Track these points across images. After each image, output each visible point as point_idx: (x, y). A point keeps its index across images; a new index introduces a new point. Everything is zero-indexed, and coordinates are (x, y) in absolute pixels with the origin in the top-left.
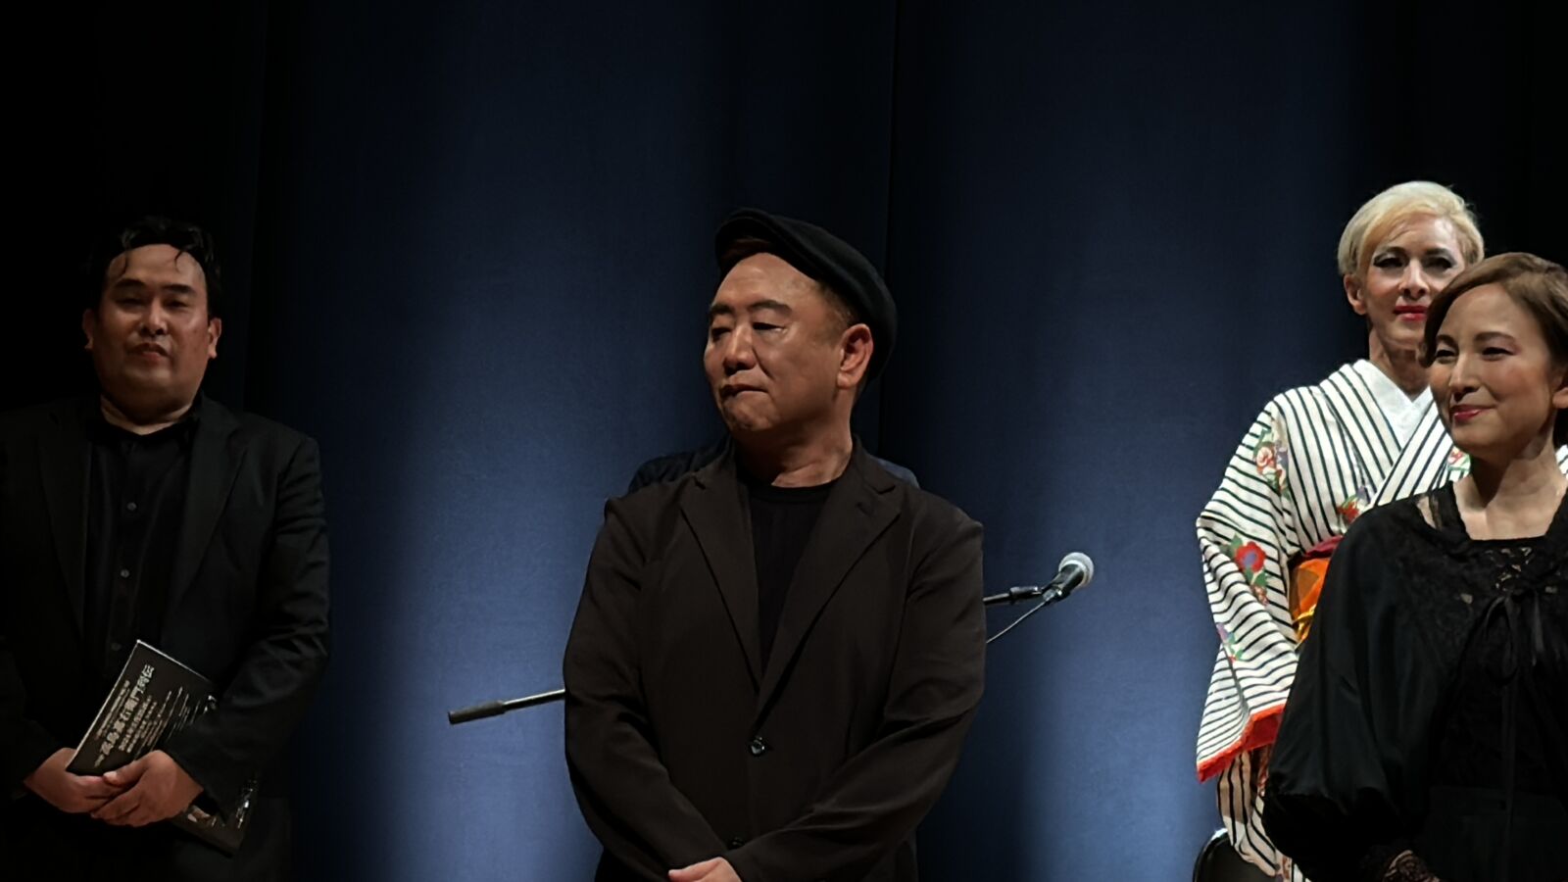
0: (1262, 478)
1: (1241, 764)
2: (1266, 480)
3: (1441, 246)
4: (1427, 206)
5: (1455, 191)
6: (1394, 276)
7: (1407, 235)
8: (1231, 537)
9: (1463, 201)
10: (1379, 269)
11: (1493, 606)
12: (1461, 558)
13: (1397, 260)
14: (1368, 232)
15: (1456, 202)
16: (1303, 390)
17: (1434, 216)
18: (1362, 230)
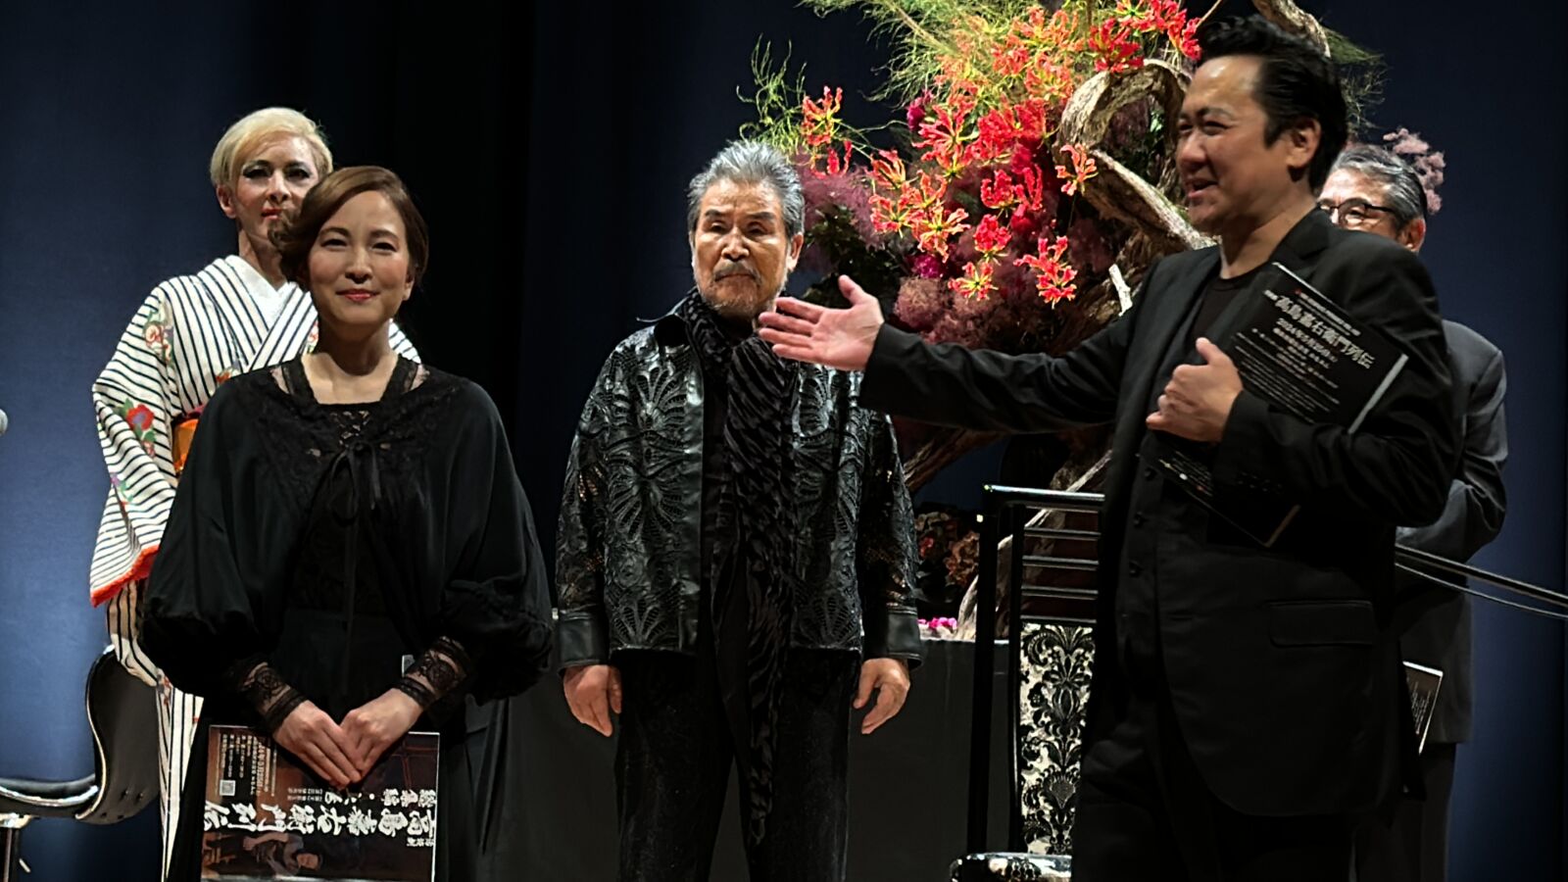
0: (150, 351)
1: (129, 592)
2: (153, 352)
3: (299, 159)
4: (287, 127)
5: (308, 115)
6: (261, 184)
7: (271, 150)
8: (123, 400)
9: (314, 124)
10: (248, 180)
11: (339, 459)
12: (310, 419)
13: (262, 172)
14: (237, 148)
15: (309, 126)
16: (184, 279)
17: (293, 135)
18: (233, 146)
